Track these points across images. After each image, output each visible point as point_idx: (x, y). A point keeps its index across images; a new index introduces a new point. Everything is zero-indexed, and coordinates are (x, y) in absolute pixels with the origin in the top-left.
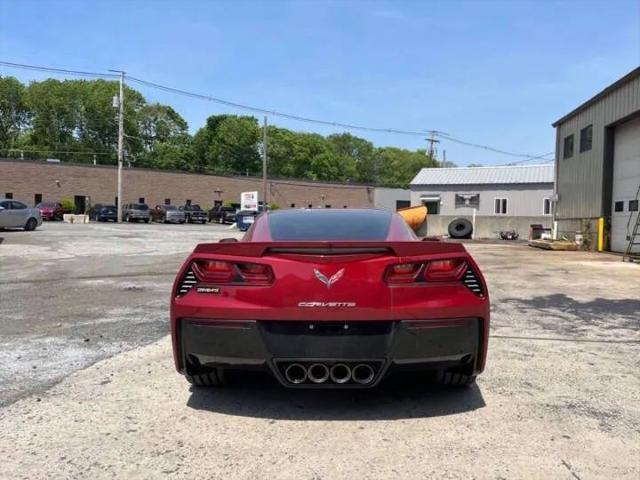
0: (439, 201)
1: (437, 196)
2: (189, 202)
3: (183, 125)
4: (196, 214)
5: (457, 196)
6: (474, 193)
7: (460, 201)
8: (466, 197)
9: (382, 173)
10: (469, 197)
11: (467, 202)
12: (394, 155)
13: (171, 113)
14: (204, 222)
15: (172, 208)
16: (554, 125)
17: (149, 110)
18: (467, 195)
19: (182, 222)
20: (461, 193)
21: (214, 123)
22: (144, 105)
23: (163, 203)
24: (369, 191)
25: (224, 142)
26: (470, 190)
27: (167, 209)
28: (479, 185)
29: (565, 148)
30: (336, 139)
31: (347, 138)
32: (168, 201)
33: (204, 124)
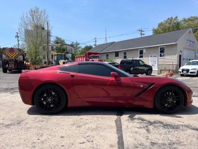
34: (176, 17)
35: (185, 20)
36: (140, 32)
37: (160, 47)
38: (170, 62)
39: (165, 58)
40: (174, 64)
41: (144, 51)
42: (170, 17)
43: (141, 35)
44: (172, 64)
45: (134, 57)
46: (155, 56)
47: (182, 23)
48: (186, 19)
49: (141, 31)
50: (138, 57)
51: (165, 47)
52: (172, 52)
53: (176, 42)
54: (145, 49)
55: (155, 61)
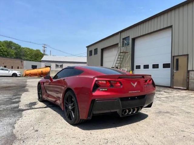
0: (51, 66)
1: (50, 64)
5: (56, 64)
6: (61, 64)
7: (57, 66)
8: (59, 65)
9: (24, 55)
10: (60, 65)
11: (59, 67)
12: (28, 50)
16: (86, 47)
18: (60, 64)
20: (57, 64)
24: (22, 62)
26: (60, 63)
28: (63, 62)
29: (90, 53)
30: (6, 42)
31: (11, 43)
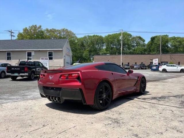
2: (142, 63)
3: (144, 41)
4: (143, 67)
13: (140, 38)
14: (146, 69)
15: (137, 65)
17: (134, 38)
19: (139, 69)
21: (153, 39)
22: (132, 37)
23: (134, 64)
25: (156, 44)
27: (135, 65)
32: (136, 63)
33: (150, 40)
34: (40, 26)
35: (47, 30)
36: (10, 33)
37: (48, 52)
38: (58, 64)
39: (53, 61)
40: (61, 66)
41: (33, 54)
42: (34, 25)
43: (11, 36)
44: (59, 66)
45: (21, 58)
46: (46, 59)
47: (45, 32)
48: (49, 30)
49: (12, 32)
50: (26, 59)
51: (53, 51)
52: (59, 56)
53: (62, 49)
54: (34, 51)
55: (47, 64)
